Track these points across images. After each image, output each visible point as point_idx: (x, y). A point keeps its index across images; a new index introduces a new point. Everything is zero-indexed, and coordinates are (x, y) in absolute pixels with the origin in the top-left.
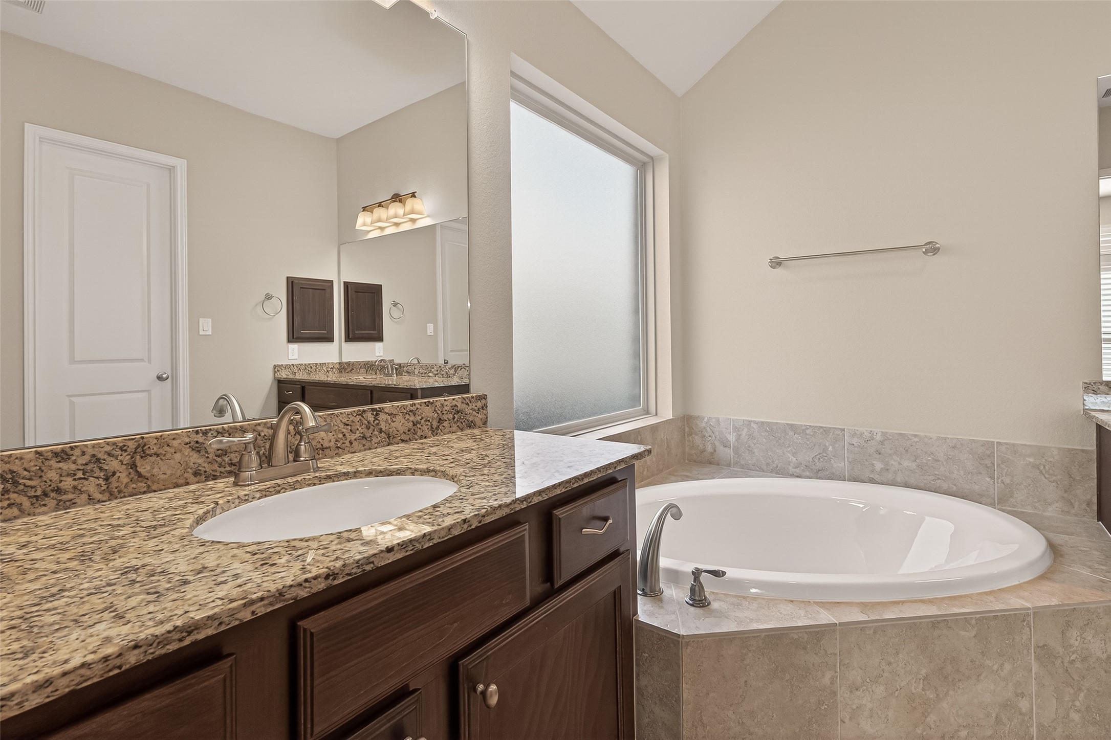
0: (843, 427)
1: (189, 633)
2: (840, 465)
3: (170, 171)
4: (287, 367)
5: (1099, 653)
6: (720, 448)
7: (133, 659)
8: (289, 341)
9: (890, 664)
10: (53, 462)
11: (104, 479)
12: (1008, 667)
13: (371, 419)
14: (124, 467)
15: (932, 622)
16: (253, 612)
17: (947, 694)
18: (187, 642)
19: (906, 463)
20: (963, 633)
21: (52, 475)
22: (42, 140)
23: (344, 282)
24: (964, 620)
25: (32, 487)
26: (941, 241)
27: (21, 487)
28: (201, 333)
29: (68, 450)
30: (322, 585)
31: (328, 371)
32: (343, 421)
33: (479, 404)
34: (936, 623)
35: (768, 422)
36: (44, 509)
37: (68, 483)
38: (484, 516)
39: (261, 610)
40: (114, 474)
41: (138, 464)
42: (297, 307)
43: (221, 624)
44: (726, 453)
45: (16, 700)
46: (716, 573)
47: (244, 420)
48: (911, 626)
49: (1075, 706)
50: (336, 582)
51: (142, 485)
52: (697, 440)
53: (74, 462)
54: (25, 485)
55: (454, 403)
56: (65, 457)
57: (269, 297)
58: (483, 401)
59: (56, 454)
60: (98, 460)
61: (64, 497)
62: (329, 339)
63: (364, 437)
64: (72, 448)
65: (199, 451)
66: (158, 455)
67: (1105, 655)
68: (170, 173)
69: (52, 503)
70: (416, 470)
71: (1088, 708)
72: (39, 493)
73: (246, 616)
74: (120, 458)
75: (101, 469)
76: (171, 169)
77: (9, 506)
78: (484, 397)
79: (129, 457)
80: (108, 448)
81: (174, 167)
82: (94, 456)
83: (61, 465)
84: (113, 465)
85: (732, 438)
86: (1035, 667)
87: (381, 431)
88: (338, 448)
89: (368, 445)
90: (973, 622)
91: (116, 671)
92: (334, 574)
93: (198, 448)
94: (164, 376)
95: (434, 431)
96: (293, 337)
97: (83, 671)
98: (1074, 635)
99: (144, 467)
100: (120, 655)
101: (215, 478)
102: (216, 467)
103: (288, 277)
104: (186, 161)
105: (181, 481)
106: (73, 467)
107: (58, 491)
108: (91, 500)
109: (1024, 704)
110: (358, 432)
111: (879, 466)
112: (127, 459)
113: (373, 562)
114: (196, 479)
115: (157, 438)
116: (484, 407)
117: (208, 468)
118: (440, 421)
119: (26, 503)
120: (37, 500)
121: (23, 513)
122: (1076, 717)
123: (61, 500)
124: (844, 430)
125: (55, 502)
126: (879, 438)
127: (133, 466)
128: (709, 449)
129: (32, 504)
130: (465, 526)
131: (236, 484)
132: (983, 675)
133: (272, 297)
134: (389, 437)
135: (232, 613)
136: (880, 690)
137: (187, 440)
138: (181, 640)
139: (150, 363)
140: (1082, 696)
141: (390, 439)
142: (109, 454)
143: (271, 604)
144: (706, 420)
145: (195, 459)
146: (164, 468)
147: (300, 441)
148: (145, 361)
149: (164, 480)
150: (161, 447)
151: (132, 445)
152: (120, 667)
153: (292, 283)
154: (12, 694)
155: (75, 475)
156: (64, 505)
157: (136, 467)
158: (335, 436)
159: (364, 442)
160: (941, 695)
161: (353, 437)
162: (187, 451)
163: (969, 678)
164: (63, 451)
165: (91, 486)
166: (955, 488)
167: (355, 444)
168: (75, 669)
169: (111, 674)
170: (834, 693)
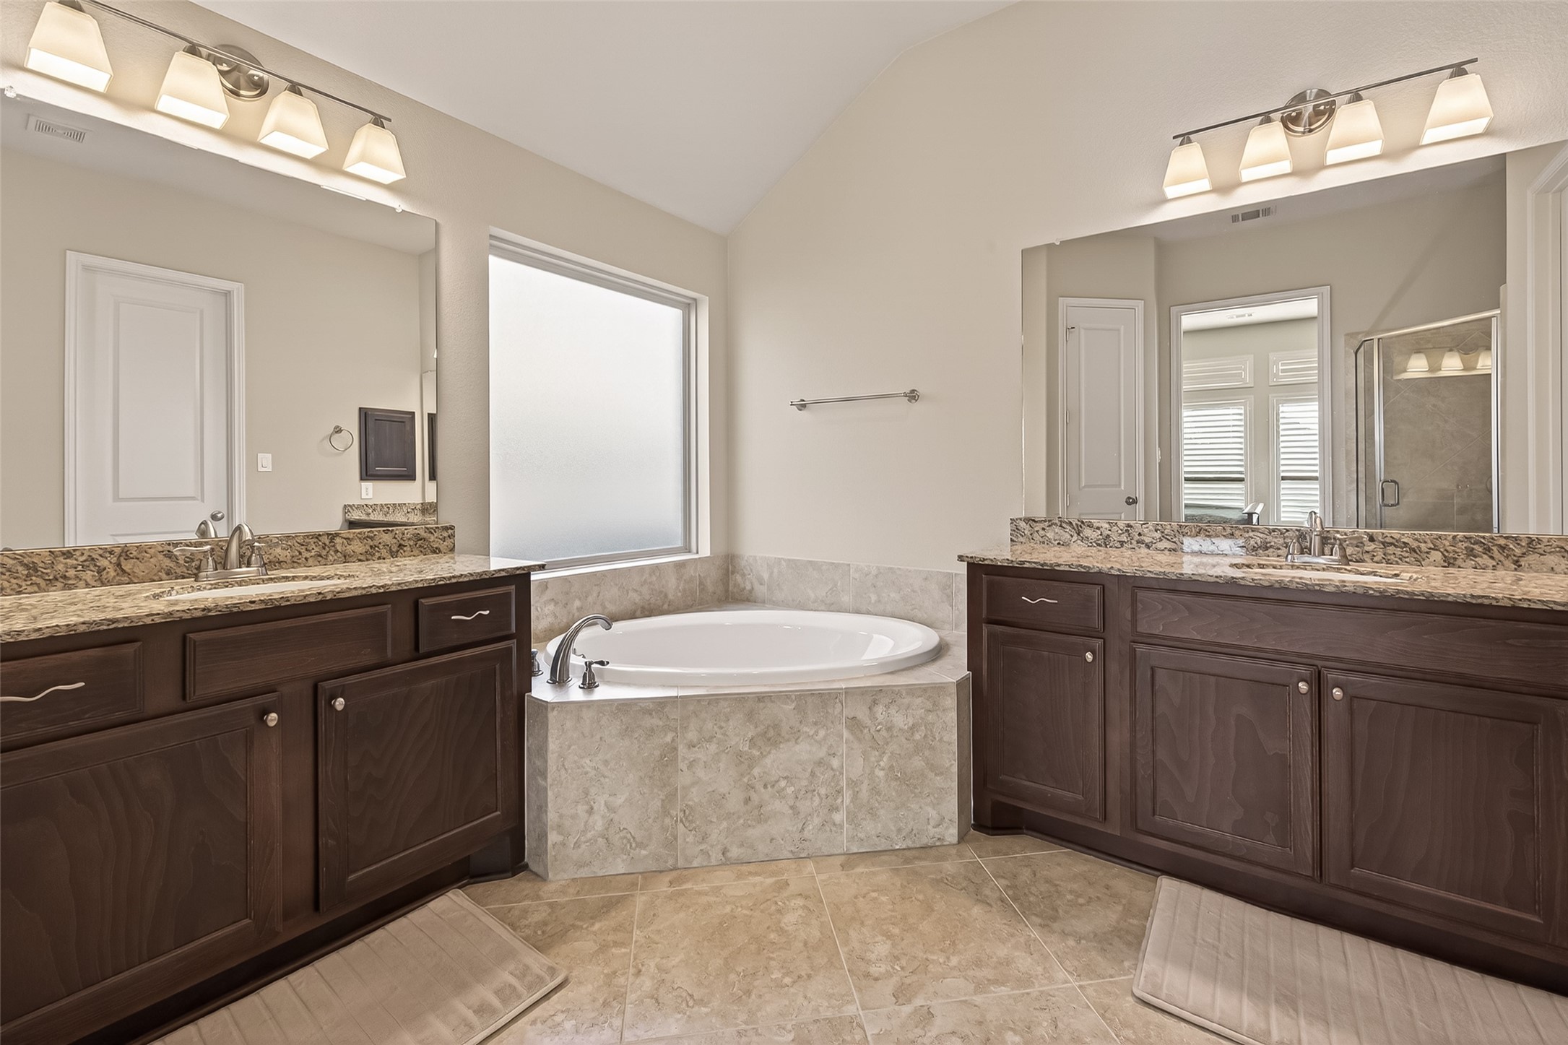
0: (849, 563)
1: (113, 623)
2: (846, 599)
3: (226, 296)
4: (359, 507)
5: (902, 725)
6: (757, 586)
7: (82, 628)
8: (362, 479)
9: (721, 728)
10: (61, 559)
11: (97, 573)
12: (822, 733)
13: (327, 542)
14: (112, 565)
15: (758, 697)
16: (153, 620)
17: (769, 753)
18: (111, 627)
19: (893, 595)
20: (784, 706)
21: (60, 567)
22: (86, 268)
23: (429, 414)
24: (784, 696)
25: (47, 574)
26: (921, 390)
27: (39, 573)
28: (260, 469)
29: (72, 551)
30: (199, 614)
31: (408, 512)
32: (298, 541)
33: (445, 534)
34: (761, 698)
35: (795, 560)
36: (54, 588)
37: (71, 573)
38: (338, 593)
39: (158, 620)
40: (105, 569)
41: (122, 564)
42: (372, 439)
43: (132, 622)
44: (761, 590)
45: (26, 633)
46: (602, 663)
47: (216, 537)
48: (740, 699)
49: (880, 765)
50: (210, 614)
51: (125, 579)
52: (738, 578)
53: (76, 560)
54: (42, 572)
55: (417, 532)
56: (70, 555)
57: (338, 430)
58: (450, 531)
59: (63, 553)
60: (93, 559)
61: (70, 582)
62: (410, 477)
63: (320, 556)
64: (74, 550)
65: (170, 558)
66: (138, 559)
67: (906, 727)
68: (226, 299)
69: (59, 585)
70: (341, 576)
71: (891, 768)
72: (51, 578)
73: (148, 621)
74: (109, 559)
75: (95, 565)
76: (227, 294)
77: (31, 584)
78: (452, 528)
79: (115, 559)
80: (101, 552)
81: (230, 292)
82: (90, 556)
83: (68, 560)
84: (103, 563)
85: (766, 576)
86: (846, 734)
87: (337, 551)
88: (293, 562)
89: (323, 561)
90: (794, 697)
91: (73, 632)
92: (208, 609)
93: (169, 555)
94: (219, 515)
95: (394, 554)
96: (367, 474)
97: (56, 628)
98: (879, 710)
99: (127, 566)
100: (75, 625)
101: (183, 577)
102: (185, 570)
103: (360, 408)
104: (243, 285)
105: (156, 578)
106: (75, 562)
107: (65, 577)
108: (87, 585)
109: (835, 763)
110: (313, 551)
111: (874, 598)
112: (114, 560)
113: (239, 607)
114: (167, 578)
115: (137, 547)
116: (452, 536)
117: (179, 571)
118: (400, 546)
119: (43, 584)
120: (51, 582)
121: (41, 590)
122: (881, 774)
123: (66, 584)
124: (849, 565)
125: (63, 585)
126: (874, 572)
127: (119, 565)
128: (748, 588)
129: (47, 585)
130: (321, 596)
131: (195, 581)
132: (801, 739)
133: (340, 431)
134: (345, 557)
135: (139, 618)
136: (713, 748)
137: (161, 549)
138: (109, 625)
139: (204, 502)
140: (885, 759)
141: (346, 558)
142: (100, 555)
143: (163, 618)
144: (746, 558)
145: (167, 563)
146: (142, 568)
147: (252, 552)
148: (198, 500)
149: (143, 576)
150: (141, 552)
151: (118, 551)
152: (75, 631)
153: (365, 414)
154: (24, 631)
155: (76, 568)
156: (67, 587)
157: (121, 566)
158: (291, 554)
159: (320, 559)
160: (764, 753)
161: (308, 555)
162: (161, 557)
163: (788, 740)
164: (68, 551)
165: (88, 575)
166: (925, 615)
167: (310, 560)
168: (53, 626)
169: (71, 633)
170: (676, 749)
